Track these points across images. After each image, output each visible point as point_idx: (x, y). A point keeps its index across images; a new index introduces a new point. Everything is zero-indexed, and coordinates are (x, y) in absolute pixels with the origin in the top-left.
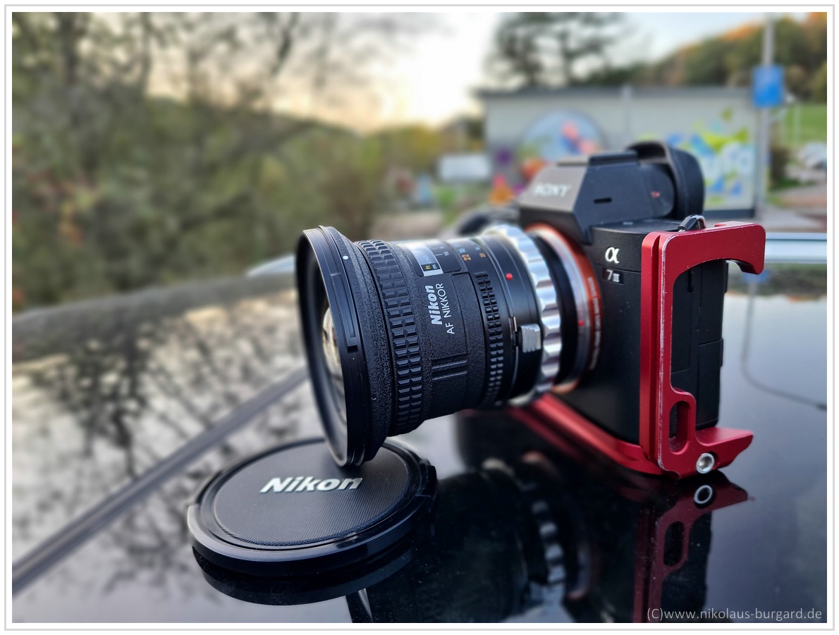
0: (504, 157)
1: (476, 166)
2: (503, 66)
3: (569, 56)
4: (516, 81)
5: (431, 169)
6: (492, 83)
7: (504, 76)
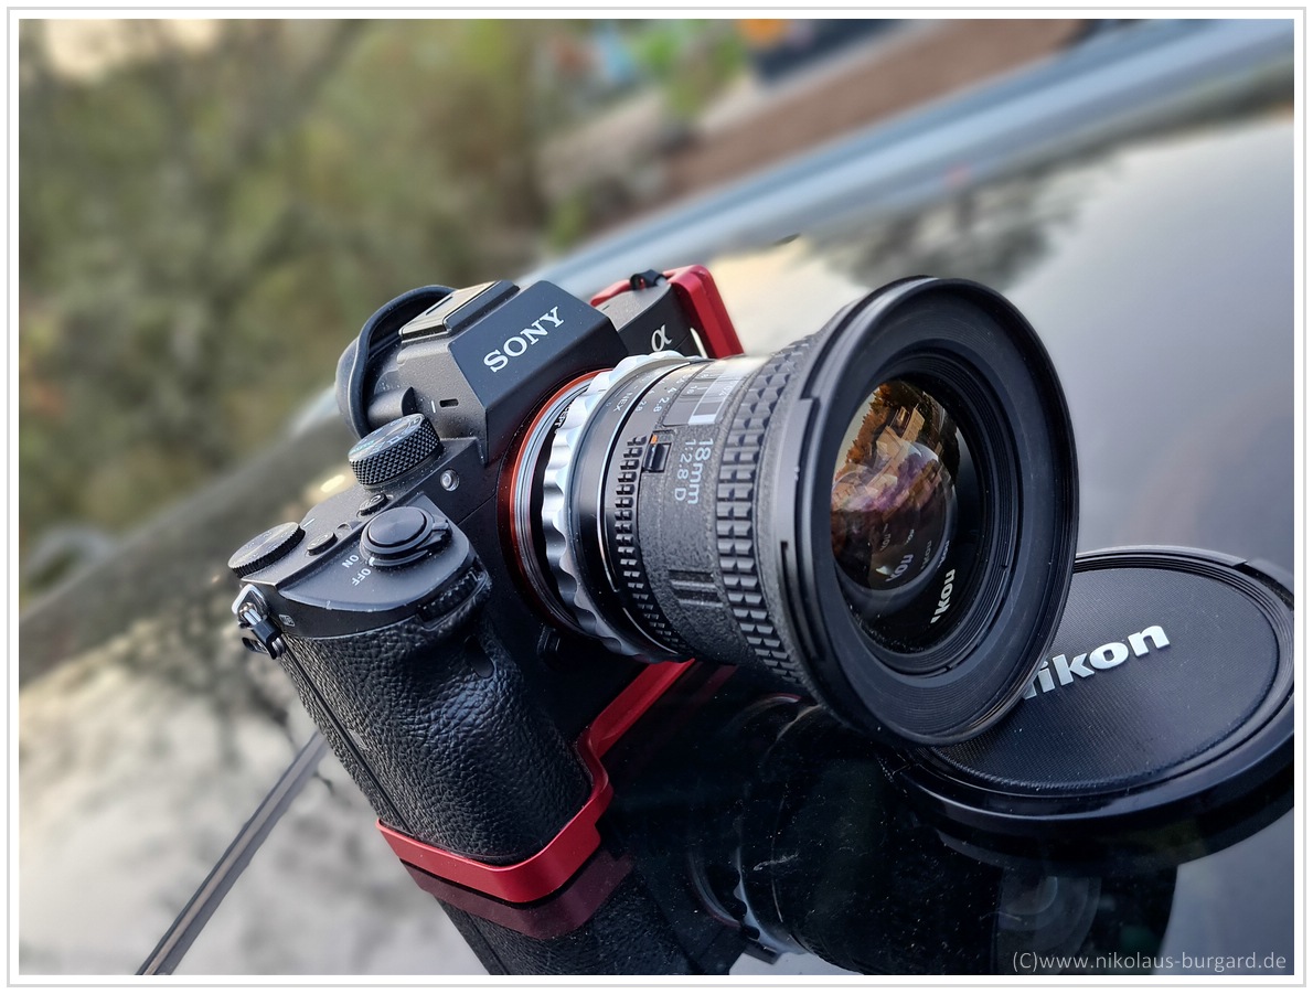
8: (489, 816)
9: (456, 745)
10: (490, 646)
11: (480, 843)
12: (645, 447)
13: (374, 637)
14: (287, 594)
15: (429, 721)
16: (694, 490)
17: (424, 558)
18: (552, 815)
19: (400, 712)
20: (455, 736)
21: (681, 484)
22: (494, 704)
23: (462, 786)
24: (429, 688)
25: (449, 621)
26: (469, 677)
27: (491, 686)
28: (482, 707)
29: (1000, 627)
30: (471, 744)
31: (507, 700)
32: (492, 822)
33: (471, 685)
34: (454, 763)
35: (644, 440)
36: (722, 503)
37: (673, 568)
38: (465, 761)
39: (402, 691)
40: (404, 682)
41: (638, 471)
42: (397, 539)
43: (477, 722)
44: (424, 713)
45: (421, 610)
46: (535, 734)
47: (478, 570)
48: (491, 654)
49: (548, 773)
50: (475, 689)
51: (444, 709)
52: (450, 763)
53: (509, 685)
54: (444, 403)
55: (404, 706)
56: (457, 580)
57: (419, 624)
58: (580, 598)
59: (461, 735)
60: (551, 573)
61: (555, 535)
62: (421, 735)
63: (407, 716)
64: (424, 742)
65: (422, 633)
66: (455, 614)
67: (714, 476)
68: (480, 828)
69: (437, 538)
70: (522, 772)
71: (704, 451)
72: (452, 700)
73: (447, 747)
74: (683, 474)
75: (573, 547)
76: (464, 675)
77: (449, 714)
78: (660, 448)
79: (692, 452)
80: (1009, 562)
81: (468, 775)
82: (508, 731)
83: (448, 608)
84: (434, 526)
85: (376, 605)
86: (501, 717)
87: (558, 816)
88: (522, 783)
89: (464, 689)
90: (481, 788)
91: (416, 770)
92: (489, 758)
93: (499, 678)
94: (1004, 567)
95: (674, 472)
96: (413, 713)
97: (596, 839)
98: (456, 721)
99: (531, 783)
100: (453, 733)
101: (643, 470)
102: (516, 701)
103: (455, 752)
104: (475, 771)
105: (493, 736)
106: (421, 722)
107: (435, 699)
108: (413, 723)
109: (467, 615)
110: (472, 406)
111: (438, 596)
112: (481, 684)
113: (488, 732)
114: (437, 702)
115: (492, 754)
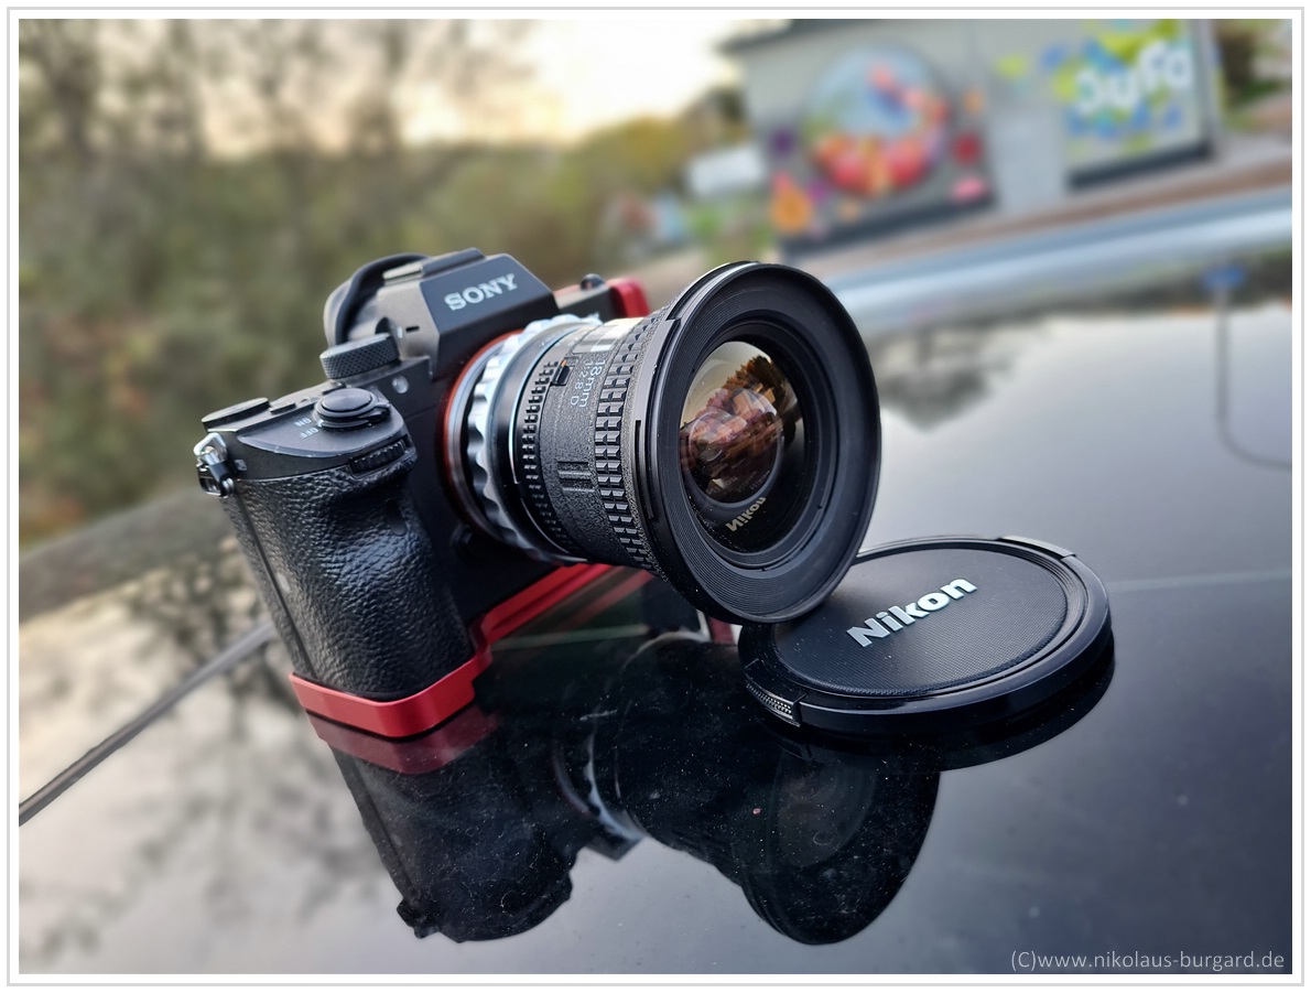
0: (782, 142)
1: (740, 165)
5: (675, 184)
8: (381, 653)
9: (364, 585)
10: (407, 513)
11: (370, 679)
12: (555, 369)
13: (309, 480)
14: (244, 440)
15: (344, 562)
16: (585, 396)
17: (364, 426)
18: (436, 664)
19: (320, 551)
20: (364, 577)
21: (579, 393)
22: (401, 557)
23: (362, 623)
24: (349, 533)
25: (374, 477)
26: (384, 531)
27: (402, 543)
28: (390, 559)
29: (810, 550)
30: (375, 586)
31: (413, 557)
32: (384, 659)
33: (385, 538)
34: (359, 601)
35: (556, 364)
36: (603, 404)
37: (561, 459)
38: (369, 600)
39: (325, 532)
40: (329, 524)
41: (547, 386)
42: (344, 408)
43: (384, 569)
44: (341, 554)
45: (353, 463)
46: (432, 591)
47: (408, 445)
48: (407, 519)
49: (437, 626)
50: (387, 542)
51: (358, 554)
52: (356, 600)
53: (417, 546)
54: (409, 330)
55: (326, 545)
56: (386, 446)
57: (349, 473)
58: (489, 490)
59: (369, 577)
60: (469, 467)
61: (476, 435)
62: (335, 574)
63: (327, 555)
64: (336, 580)
65: (349, 481)
66: (380, 472)
67: (600, 384)
68: (373, 664)
69: (377, 413)
70: (415, 620)
71: (598, 369)
72: (366, 547)
73: (355, 586)
74: (579, 386)
75: (489, 446)
76: (380, 529)
77: (362, 558)
78: (566, 369)
79: (588, 370)
80: (823, 503)
81: (369, 613)
82: (410, 582)
83: (375, 467)
84: (377, 404)
85: (315, 452)
86: (405, 569)
87: (440, 667)
88: (414, 629)
89: (378, 540)
90: (378, 626)
91: (327, 607)
92: (388, 601)
93: (410, 539)
94: (820, 507)
95: (573, 385)
96: (331, 553)
97: (470, 695)
98: (367, 565)
99: (421, 632)
100: (361, 575)
101: (551, 384)
102: (421, 560)
103: (361, 590)
104: (375, 610)
105: (396, 584)
106: (337, 562)
107: (352, 544)
108: (330, 562)
109: (391, 475)
110: (430, 333)
111: (368, 454)
112: (394, 539)
113: (391, 579)
114: (352, 547)
115: (392, 598)
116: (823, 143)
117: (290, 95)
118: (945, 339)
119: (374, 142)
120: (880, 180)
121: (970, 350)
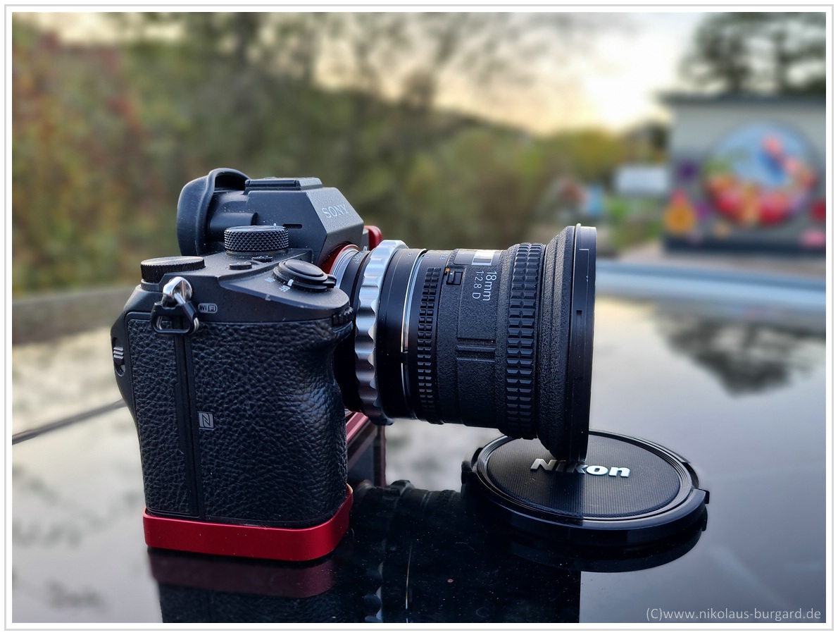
0: (688, 171)
1: (654, 179)
2: (702, 69)
3: (785, 59)
4: (715, 87)
5: (605, 179)
6: (688, 87)
7: (702, 80)
9: (315, 422)
13: (294, 327)
19: (282, 390)
20: (316, 415)
25: (343, 331)
36: (514, 299)
39: (292, 374)
40: (297, 367)
44: (299, 395)
45: (333, 317)
52: (305, 435)
54: (287, 226)
55: (288, 386)
57: (330, 325)
59: (319, 415)
63: (287, 394)
64: (291, 417)
65: (330, 331)
67: (505, 286)
71: (492, 276)
73: (308, 422)
74: (477, 286)
79: (482, 277)
85: (306, 305)
95: (470, 285)
96: (292, 392)
106: (295, 400)
108: (289, 400)
110: (316, 230)
116: (717, 179)
117: (374, 59)
118: (767, 336)
119: (416, 100)
120: (751, 214)
121: (784, 349)
